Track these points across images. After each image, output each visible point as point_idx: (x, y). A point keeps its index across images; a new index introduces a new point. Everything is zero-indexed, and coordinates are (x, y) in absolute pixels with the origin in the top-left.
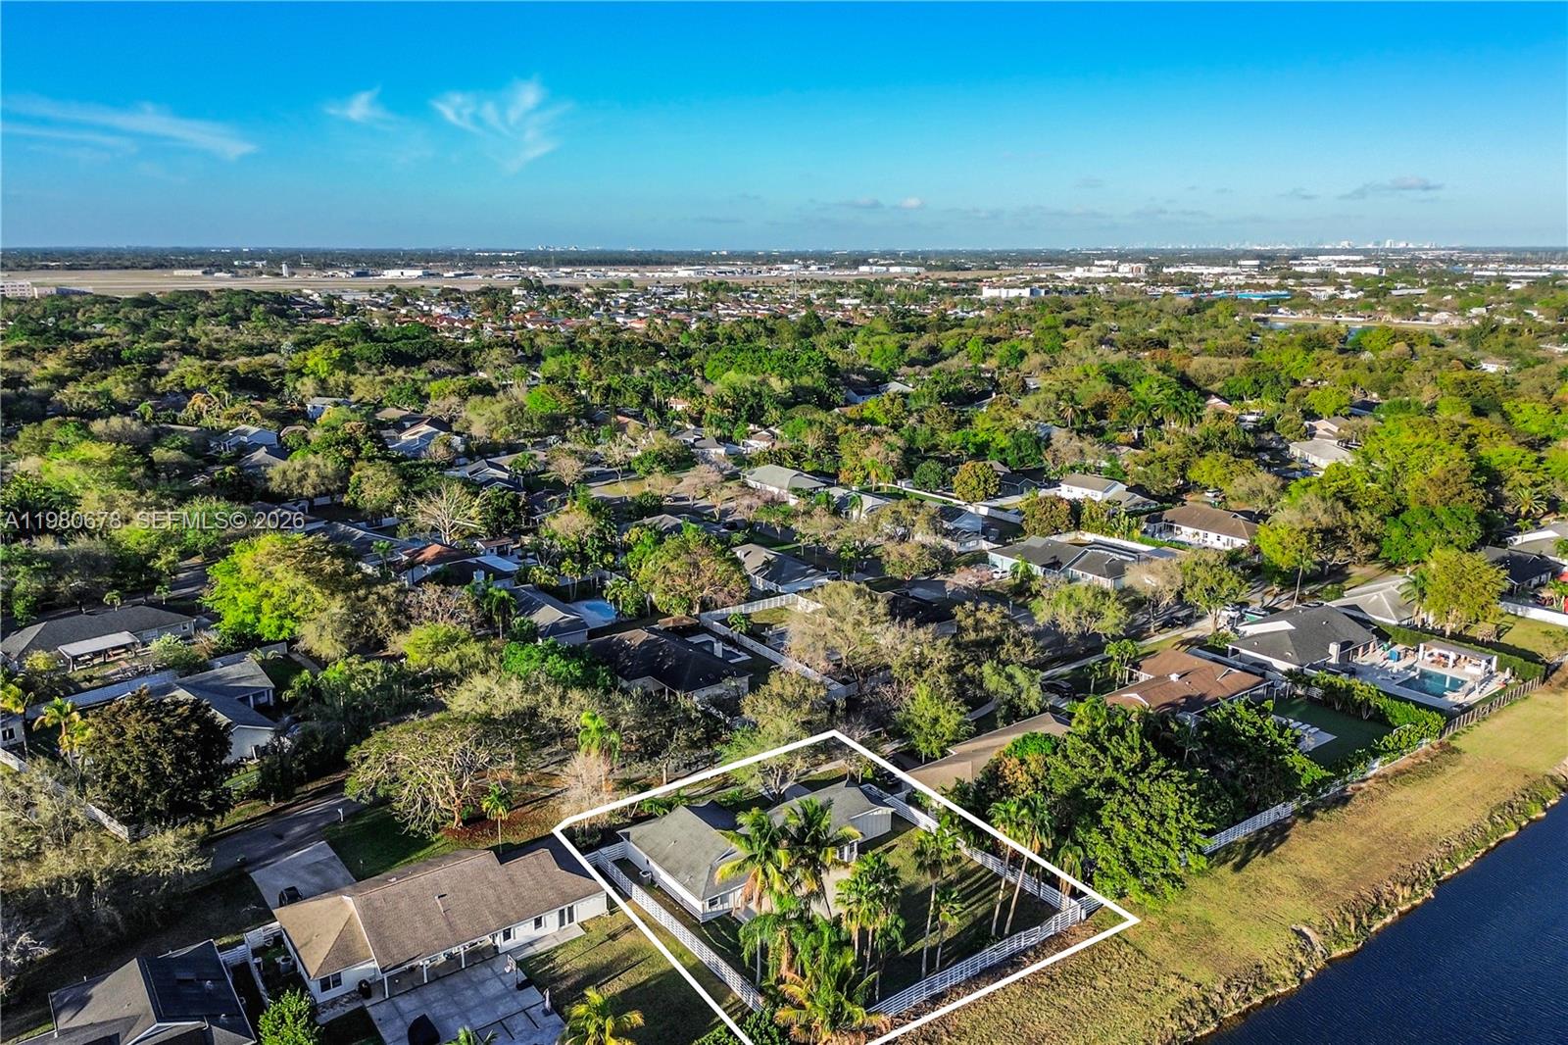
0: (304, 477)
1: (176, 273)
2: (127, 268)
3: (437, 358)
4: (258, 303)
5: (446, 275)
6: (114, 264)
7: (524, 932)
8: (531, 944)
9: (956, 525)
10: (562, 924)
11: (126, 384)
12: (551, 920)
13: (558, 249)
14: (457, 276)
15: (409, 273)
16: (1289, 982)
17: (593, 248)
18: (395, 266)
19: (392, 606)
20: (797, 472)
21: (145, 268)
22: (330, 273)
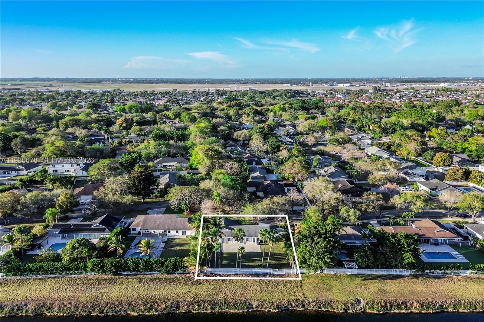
0: (241, 136)
1: (284, 85)
2: (274, 84)
3: (315, 109)
4: (289, 93)
5: (356, 86)
6: (271, 83)
7: (173, 233)
8: (174, 236)
9: (413, 172)
10: (183, 234)
11: (234, 111)
12: (180, 232)
13: (406, 77)
14: (360, 86)
15: (346, 85)
16: (339, 310)
17: (420, 77)
18: (341, 83)
19: (220, 165)
20: (380, 149)
21: (278, 84)
22: (323, 85)
